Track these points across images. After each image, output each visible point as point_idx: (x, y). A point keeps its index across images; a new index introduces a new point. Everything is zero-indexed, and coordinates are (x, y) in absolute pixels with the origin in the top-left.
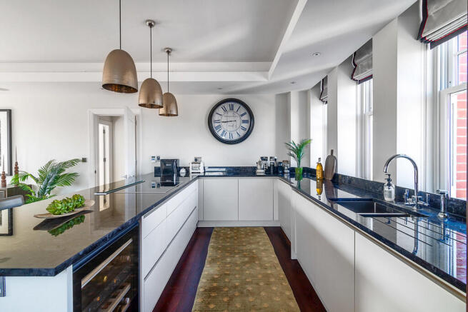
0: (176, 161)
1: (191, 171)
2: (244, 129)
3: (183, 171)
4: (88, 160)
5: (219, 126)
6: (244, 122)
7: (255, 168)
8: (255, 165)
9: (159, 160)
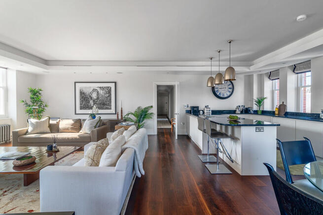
0: (198, 107)
1: (206, 112)
2: (230, 92)
3: (201, 112)
4: (154, 107)
5: (218, 91)
6: (230, 88)
7: (235, 111)
8: (235, 109)
9: (188, 107)
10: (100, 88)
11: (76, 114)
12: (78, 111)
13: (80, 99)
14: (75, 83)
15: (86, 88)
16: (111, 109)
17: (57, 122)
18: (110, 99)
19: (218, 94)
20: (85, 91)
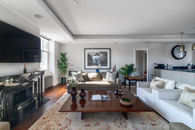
2: (184, 55)
3: (166, 68)
5: (176, 54)
9: (156, 64)
10: (100, 52)
11: (85, 69)
12: (87, 67)
13: (88, 60)
14: (85, 49)
15: (91, 52)
16: (107, 66)
17: (86, 74)
18: (107, 60)
19: (176, 56)
20: (91, 54)
